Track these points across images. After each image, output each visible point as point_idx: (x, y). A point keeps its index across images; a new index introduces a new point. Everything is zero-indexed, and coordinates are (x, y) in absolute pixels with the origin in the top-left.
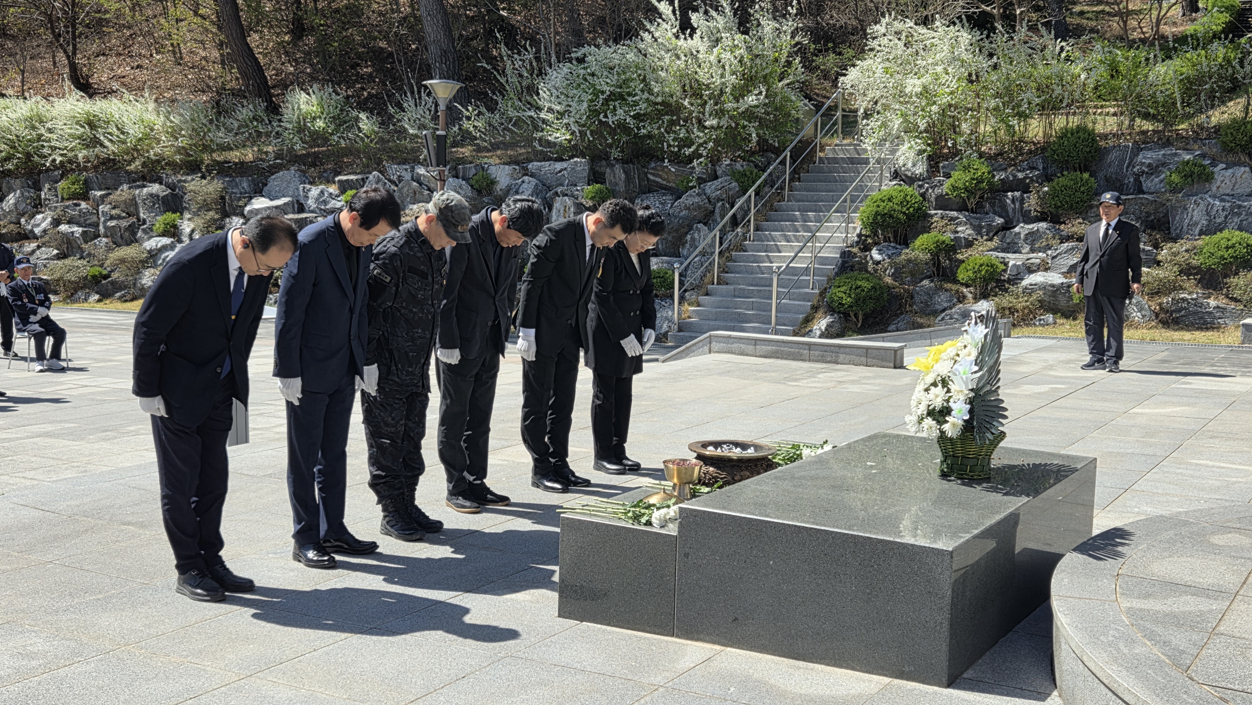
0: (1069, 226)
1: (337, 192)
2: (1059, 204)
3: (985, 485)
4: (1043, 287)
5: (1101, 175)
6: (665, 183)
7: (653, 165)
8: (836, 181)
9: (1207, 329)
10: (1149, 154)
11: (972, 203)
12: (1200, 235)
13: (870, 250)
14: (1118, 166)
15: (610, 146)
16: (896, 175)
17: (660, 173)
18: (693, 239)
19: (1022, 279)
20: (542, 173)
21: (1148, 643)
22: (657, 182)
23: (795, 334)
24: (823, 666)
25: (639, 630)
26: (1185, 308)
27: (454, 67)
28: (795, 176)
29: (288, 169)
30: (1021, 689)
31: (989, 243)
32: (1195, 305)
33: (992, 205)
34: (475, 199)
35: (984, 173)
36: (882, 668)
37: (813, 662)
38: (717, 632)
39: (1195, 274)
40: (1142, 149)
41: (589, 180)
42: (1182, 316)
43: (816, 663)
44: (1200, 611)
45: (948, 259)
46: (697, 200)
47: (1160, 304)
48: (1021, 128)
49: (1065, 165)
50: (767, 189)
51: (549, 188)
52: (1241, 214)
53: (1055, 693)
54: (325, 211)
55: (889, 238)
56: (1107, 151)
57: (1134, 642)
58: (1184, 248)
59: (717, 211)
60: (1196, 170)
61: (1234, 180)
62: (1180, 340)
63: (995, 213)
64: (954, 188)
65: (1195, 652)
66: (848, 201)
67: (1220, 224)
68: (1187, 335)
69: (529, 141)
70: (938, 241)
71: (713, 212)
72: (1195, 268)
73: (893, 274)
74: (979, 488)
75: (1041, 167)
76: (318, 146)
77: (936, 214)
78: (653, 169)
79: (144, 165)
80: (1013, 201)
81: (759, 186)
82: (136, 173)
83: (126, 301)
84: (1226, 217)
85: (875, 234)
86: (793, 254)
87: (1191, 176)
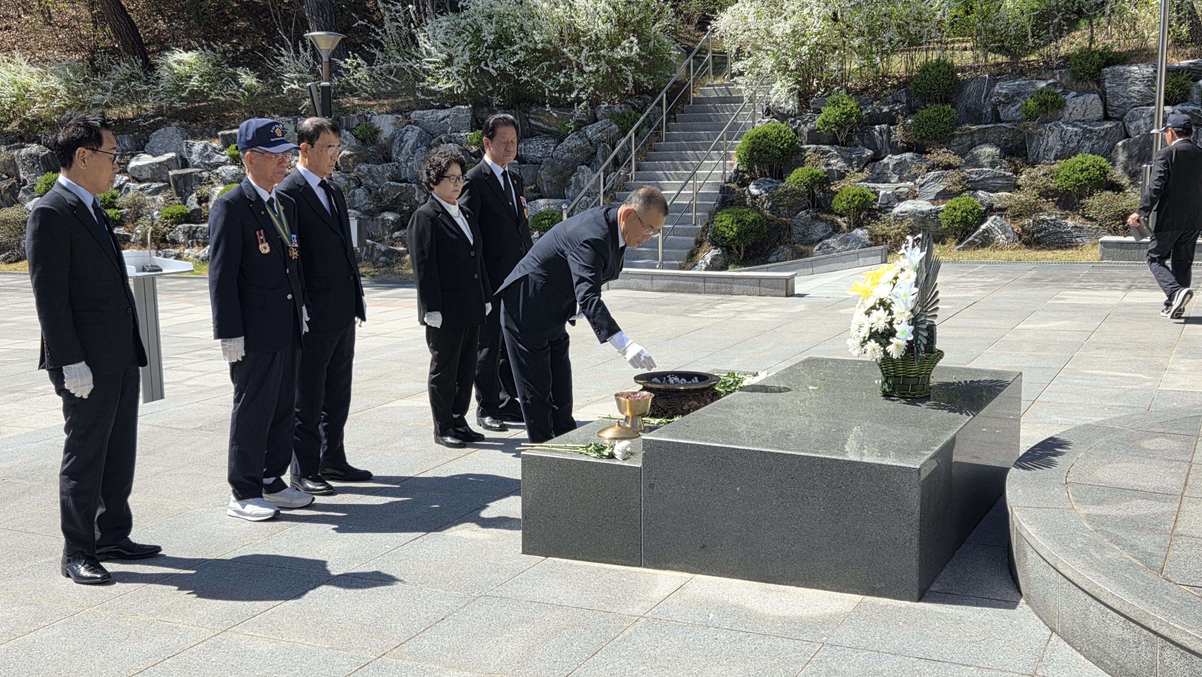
0: (935, 154)
1: (221, 146)
2: (924, 135)
3: (928, 403)
4: (913, 214)
5: (961, 106)
6: (546, 127)
7: (534, 110)
8: (711, 120)
9: (1067, 248)
10: (1005, 85)
11: (842, 137)
12: (1055, 159)
13: (748, 185)
14: (976, 97)
15: (491, 93)
16: (768, 112)
17: (542, 118)
18: (578, 181)
19: (893, 208)
20: (425, 121)
21: (1116, 547)
22: (539, 127)
23: (681, 268)
24: (794, 588)
25: (606, 563)
26: (1045, 229)
27: (331, 20)
28: (672, 116)
29: (170, 126)
30: (989, 598)
31: (860, 174)
32: (1055, 225)
33: (862, 138)
34: (360, 149)
35: (852, 108)
36: (853, 586)
37: (783, 584)
38: (685, 559)
39: (1053, 197)
40: (998, 81)
41: (472, 127)
42: (1043, 236)
43: (787, 584)
44: (1154, 514)
45: (823, 191)
46: (579, 142)
47: (1022, 227)
48: (885, 64)
49: (927, 98)
50: (645, 130)
51: (433, 136)
52: (1092, 138)
53: (1022, 601)
54: (209, 165)
55: (765, 173)
56: (965, 83)
57: (1103, 547)
58: (1042, 173)
59: (599, 152)
60: (1050, 98)
61: (1084, 107)
62: (1043, 259)
63: (864, 145)
64: (825, 123)
65: (1164, 554)
66: (725, 138)
67: (1073, 149)
68: (1049, 254)
69: (412, 91)
70: (812, 174)
71: (595, 153)
72: (1052, 191)
73: (771, 207)
74: (924, 406)
75: (905, 101)
76: (199, 102)
77: (809, 148)
78: (534, 113)
79: (21, 126)
80: (881, 133)
81: (638, 128)
82: (13, 133)
83: (11, 262)
84: (1079, 142)
85: (751, 169)
86: (676, 192)
87: (1045, 104)
